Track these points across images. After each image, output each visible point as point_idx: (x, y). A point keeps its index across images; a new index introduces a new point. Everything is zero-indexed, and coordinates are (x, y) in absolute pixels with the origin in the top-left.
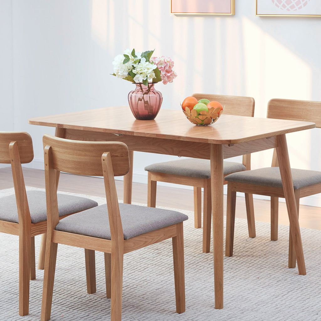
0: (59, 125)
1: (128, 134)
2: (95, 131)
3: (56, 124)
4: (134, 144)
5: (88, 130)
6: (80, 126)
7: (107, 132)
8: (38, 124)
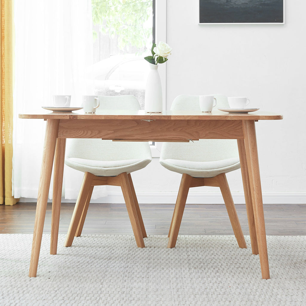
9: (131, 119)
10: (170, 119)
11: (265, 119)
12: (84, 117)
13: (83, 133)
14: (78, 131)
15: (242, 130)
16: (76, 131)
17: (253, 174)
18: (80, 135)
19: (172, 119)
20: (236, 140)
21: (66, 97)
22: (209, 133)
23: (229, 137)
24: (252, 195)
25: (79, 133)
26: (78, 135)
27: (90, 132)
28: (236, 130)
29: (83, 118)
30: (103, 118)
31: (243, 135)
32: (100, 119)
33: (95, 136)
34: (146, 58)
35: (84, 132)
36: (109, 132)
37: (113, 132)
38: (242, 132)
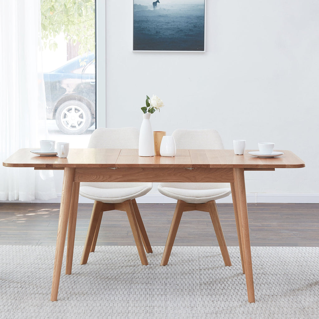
11: (290, 168)
13: (96, 178)
14: (92, 176)
15: (233, 174)
16: (90, 176)
17: (241, 213)
18: (93, 179)
19: (211, 167)
20: (230, 183)
21: (51, 143)
22: (205, 177)
23: (221, 181)
24: (241, 231)
25: (93, 177)
26: (92, 180)
27: (102, 177)
28: (228, 175)
31: (234, 179)
33: (106, 180)
35: (97, 176)
36: (119, 177)
37: (122, 176)
38: (233, 177)
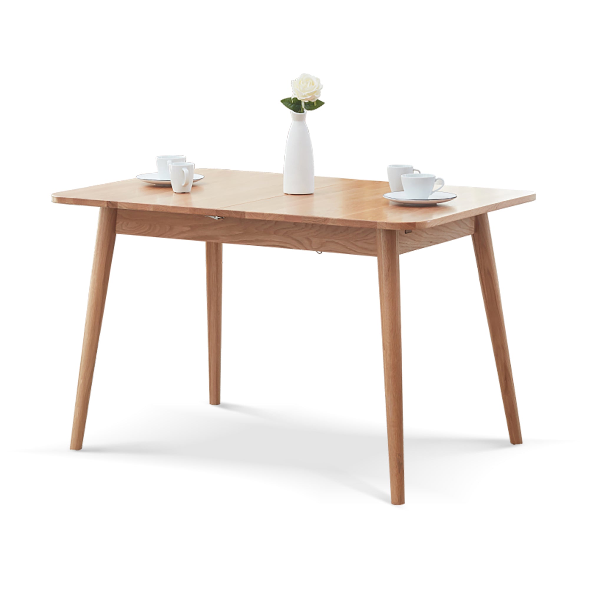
0: (109, 203)
1: (234, 215)
2: (175, 212)
3: (103, 201)
4: (241, 232)
5: (161, 211)
6: (147, 205)
7: (196, 213)
8: (72, 202)
9: (189, 213)
10: (243, 217)
12: (126, 205)
19: (247, 217)
27: (158, 228)
28: (367, 240)
29: (125, 207)
30: (151, 209)
31: (377, 250)
32: (148, 210)
33: (165, 233)
34: (283, 101)
36: (185, 229)
